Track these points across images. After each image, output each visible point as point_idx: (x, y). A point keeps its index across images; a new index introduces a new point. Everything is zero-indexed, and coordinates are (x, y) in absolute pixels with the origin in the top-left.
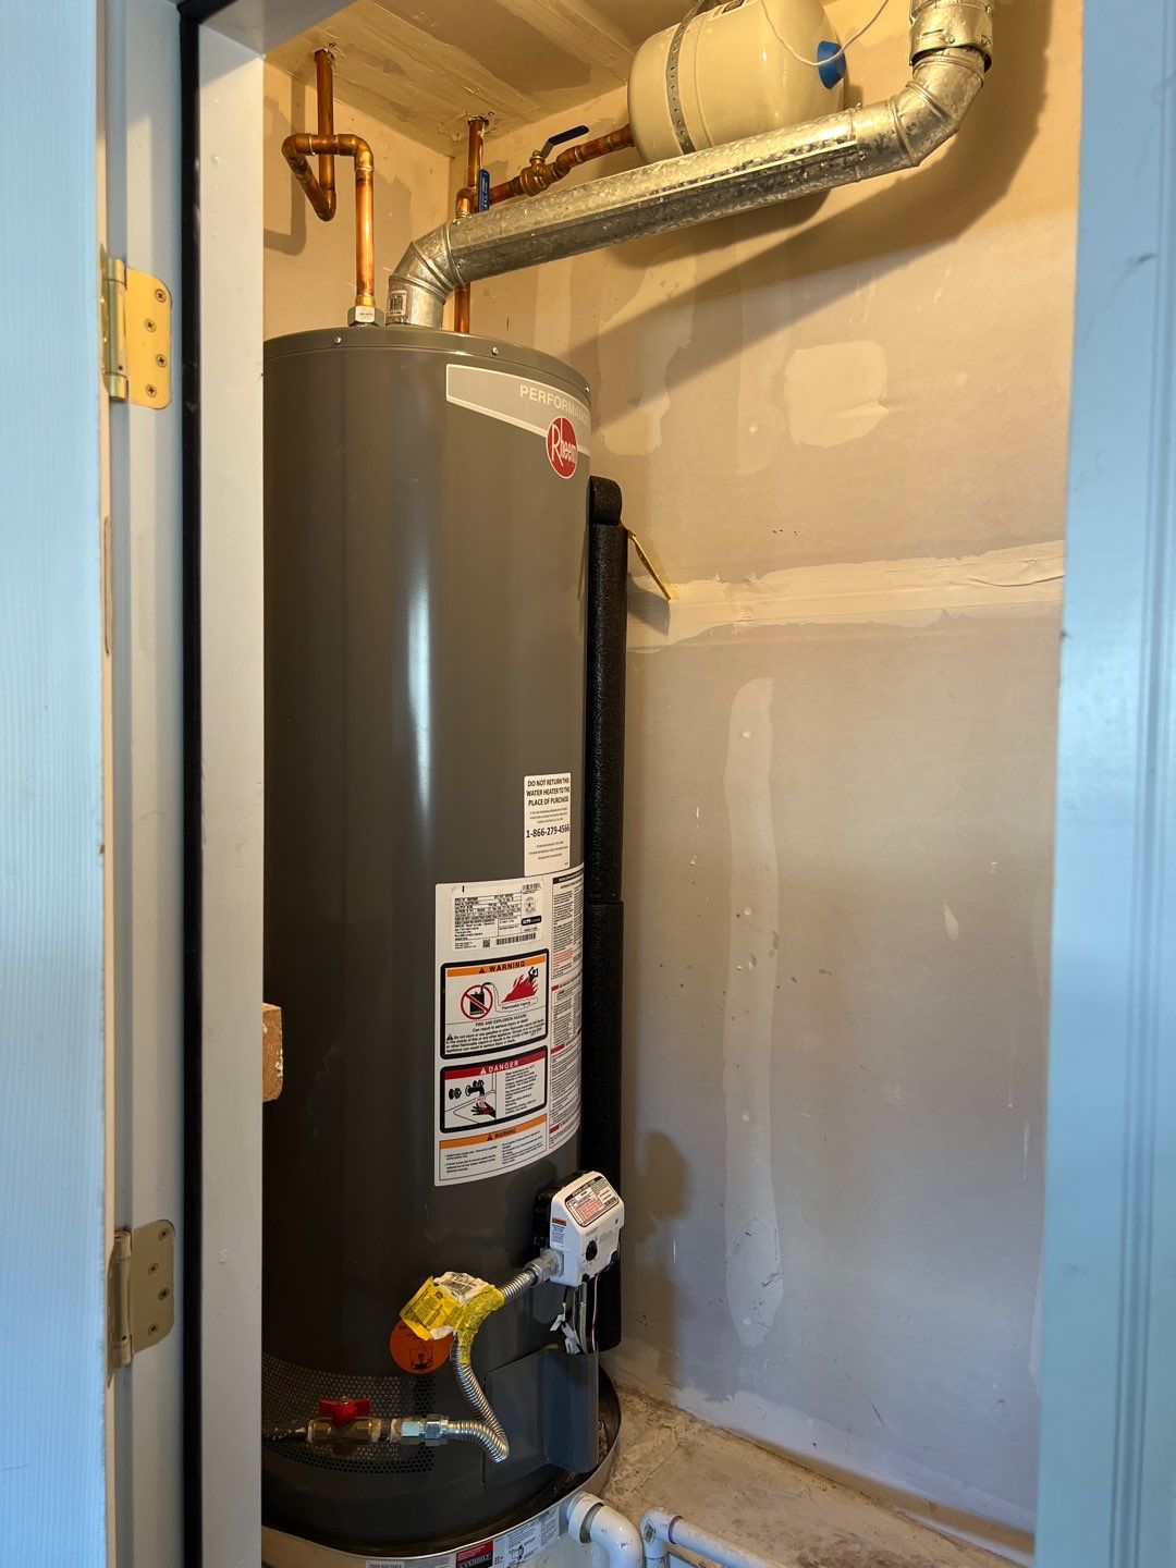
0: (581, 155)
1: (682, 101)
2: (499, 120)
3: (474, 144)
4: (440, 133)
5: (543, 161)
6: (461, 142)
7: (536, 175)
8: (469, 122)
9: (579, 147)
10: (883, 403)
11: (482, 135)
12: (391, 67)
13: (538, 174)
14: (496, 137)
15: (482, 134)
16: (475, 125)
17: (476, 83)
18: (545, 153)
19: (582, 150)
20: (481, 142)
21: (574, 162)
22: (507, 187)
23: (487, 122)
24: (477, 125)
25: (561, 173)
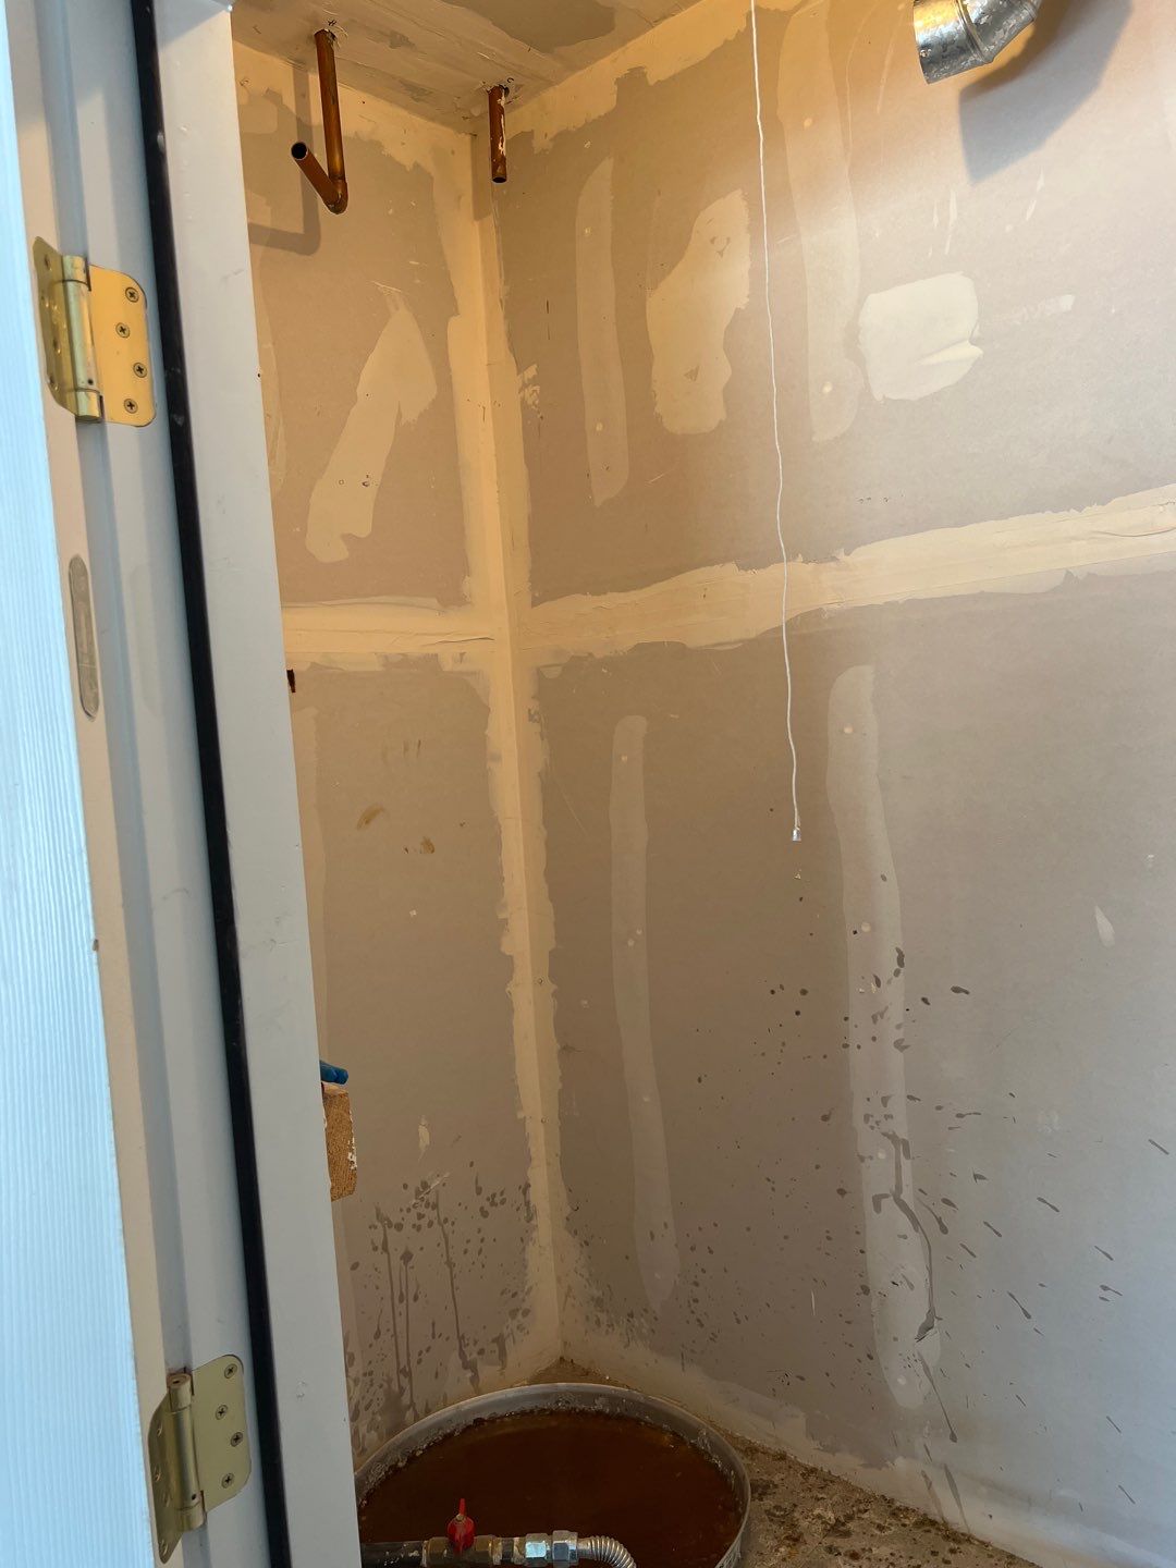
2: (518, 87)
3: (496, 113)
6: (481, 116)
8: (489, 94)
10: (974, 342)
11: (502, 104)
12: (398, 41)
14: (519, 106)
16: (495, 92)
17: (492, 48)
20: (502, 112)
23: (507, 90)
24: (497, 92)
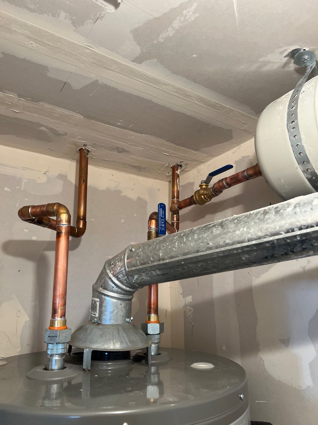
0: (227, 184)
1: (305, 146)
2: (186, 165)
3: (174, 177)
4: (159, 174)
5: (207, 186)
7: (202, 195)
8: (172, 167)
9: (226, 179)
12: (121, 151)
13: (203, 194)
15: (178, 172)
16: (174, 168)
17: (168, 150)
18: (208, 181)
19: (228, 180)
20: (178, 176)
21: (224, 188)
22: (188, 201)
23: (181, 166)
24: (176, 168)
25: (217, 193)
